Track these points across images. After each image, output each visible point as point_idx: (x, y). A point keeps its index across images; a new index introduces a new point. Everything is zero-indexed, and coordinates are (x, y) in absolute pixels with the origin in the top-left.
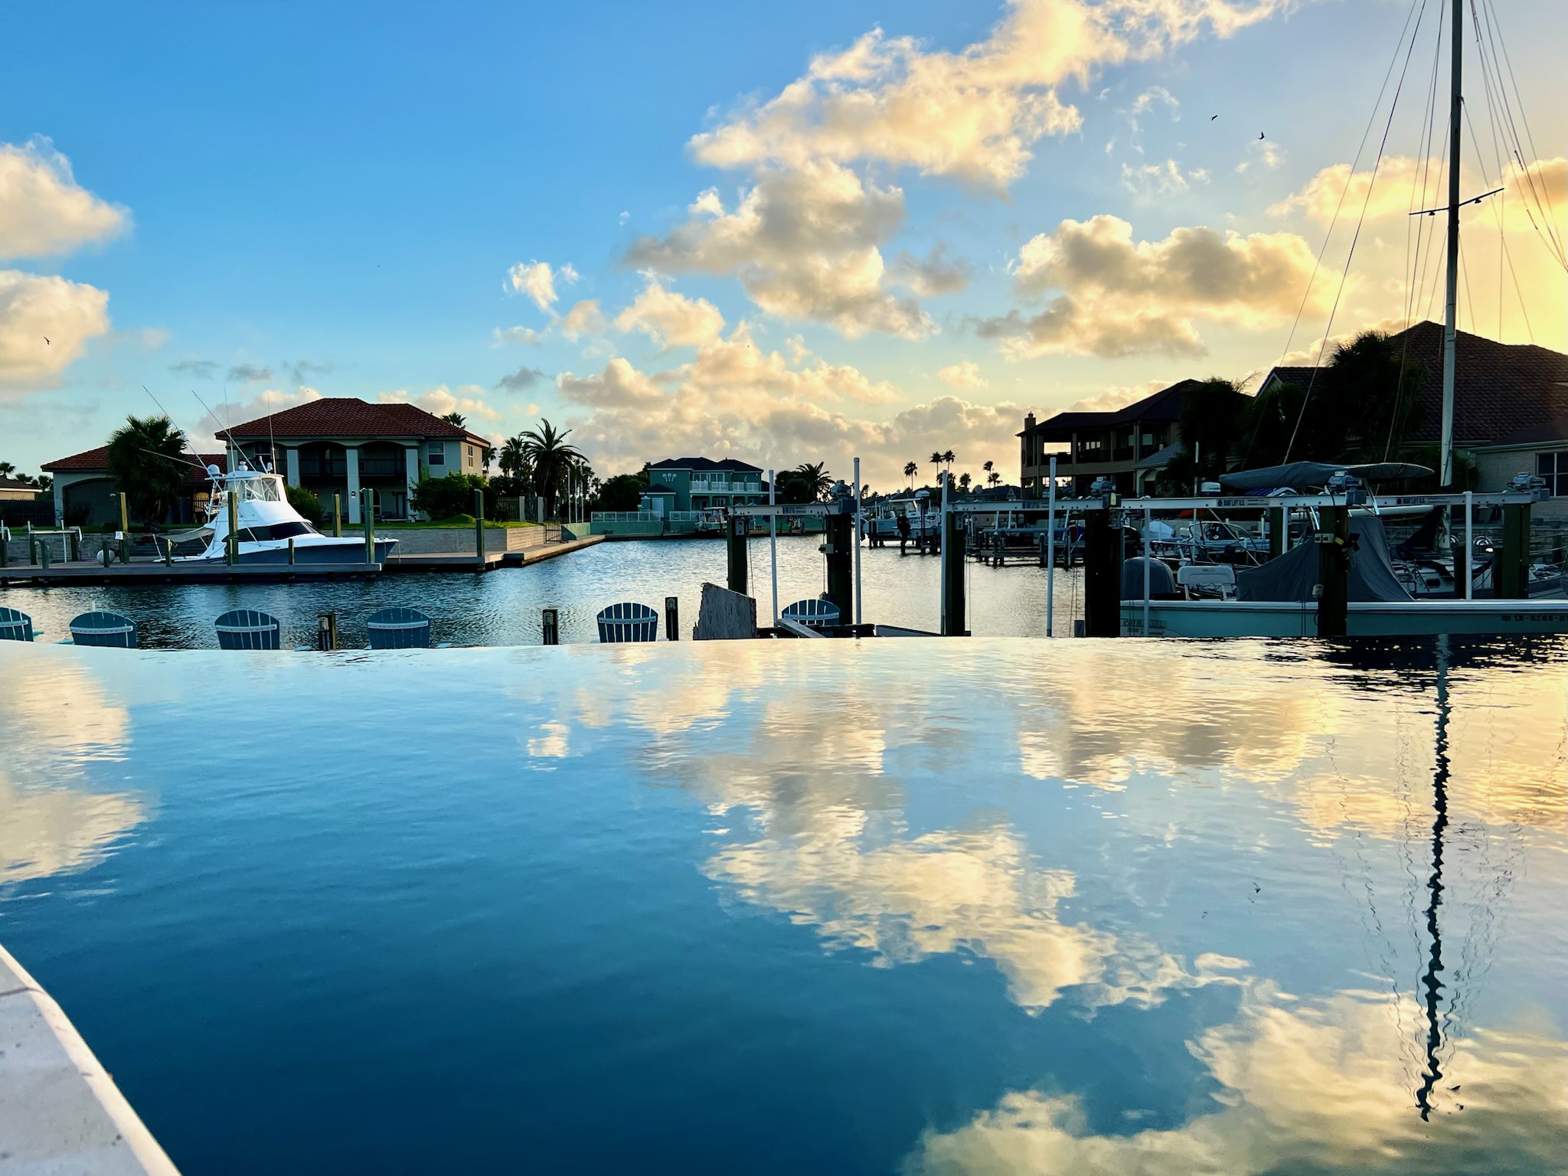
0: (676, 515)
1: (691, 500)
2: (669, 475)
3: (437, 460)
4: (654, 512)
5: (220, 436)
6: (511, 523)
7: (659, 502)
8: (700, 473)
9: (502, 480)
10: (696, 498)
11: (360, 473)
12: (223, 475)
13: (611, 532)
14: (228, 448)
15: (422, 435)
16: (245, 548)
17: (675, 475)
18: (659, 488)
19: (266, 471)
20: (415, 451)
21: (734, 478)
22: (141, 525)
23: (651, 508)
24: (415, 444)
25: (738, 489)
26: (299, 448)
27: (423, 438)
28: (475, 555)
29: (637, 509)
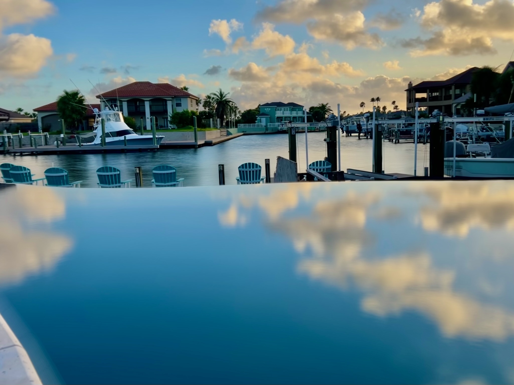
0: (270, 125)
1: (276, 119)
2: (268, 109)
3: (179, 105)
4: (262, 124)
5: (98, 97)
6: (207, 129)
7: (264, 120)
8: (279, 108)
9: (204, 112)
10: (278, 118)
11: (150, 110)
12: (100, 112)
13: (246, 132)
14: (101, 101)
15: (173, 95)
16: (108, 140)
17: (270, 109)
18: (264, 114)
19: (115, 110)
20: (171, 102)
21: (292, 110)
22: (70, 131)
23: (261, 122)
24: (170, 99)
25: (294, 114)
26: (127, 101)
27: (173, 96)
28: (194, 141)
29: (255, 123)
